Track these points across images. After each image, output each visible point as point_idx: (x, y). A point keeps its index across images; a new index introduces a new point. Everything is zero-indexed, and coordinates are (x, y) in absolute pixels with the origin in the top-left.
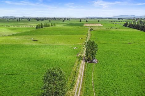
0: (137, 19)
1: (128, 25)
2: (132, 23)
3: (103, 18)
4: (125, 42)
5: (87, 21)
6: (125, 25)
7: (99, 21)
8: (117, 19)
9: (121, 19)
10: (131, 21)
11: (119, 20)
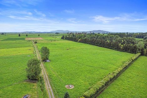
0: (71, 33)
1: (64, 38)
2: (68, 36)
3: (41, 33)
4: (65, 49)
5: (27, 36)
6: (63, 38)
7: (39, 35)
8: (55, 34)
9: (58, 33)
10: (67, 35)
11: (56, 35)
